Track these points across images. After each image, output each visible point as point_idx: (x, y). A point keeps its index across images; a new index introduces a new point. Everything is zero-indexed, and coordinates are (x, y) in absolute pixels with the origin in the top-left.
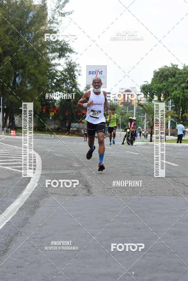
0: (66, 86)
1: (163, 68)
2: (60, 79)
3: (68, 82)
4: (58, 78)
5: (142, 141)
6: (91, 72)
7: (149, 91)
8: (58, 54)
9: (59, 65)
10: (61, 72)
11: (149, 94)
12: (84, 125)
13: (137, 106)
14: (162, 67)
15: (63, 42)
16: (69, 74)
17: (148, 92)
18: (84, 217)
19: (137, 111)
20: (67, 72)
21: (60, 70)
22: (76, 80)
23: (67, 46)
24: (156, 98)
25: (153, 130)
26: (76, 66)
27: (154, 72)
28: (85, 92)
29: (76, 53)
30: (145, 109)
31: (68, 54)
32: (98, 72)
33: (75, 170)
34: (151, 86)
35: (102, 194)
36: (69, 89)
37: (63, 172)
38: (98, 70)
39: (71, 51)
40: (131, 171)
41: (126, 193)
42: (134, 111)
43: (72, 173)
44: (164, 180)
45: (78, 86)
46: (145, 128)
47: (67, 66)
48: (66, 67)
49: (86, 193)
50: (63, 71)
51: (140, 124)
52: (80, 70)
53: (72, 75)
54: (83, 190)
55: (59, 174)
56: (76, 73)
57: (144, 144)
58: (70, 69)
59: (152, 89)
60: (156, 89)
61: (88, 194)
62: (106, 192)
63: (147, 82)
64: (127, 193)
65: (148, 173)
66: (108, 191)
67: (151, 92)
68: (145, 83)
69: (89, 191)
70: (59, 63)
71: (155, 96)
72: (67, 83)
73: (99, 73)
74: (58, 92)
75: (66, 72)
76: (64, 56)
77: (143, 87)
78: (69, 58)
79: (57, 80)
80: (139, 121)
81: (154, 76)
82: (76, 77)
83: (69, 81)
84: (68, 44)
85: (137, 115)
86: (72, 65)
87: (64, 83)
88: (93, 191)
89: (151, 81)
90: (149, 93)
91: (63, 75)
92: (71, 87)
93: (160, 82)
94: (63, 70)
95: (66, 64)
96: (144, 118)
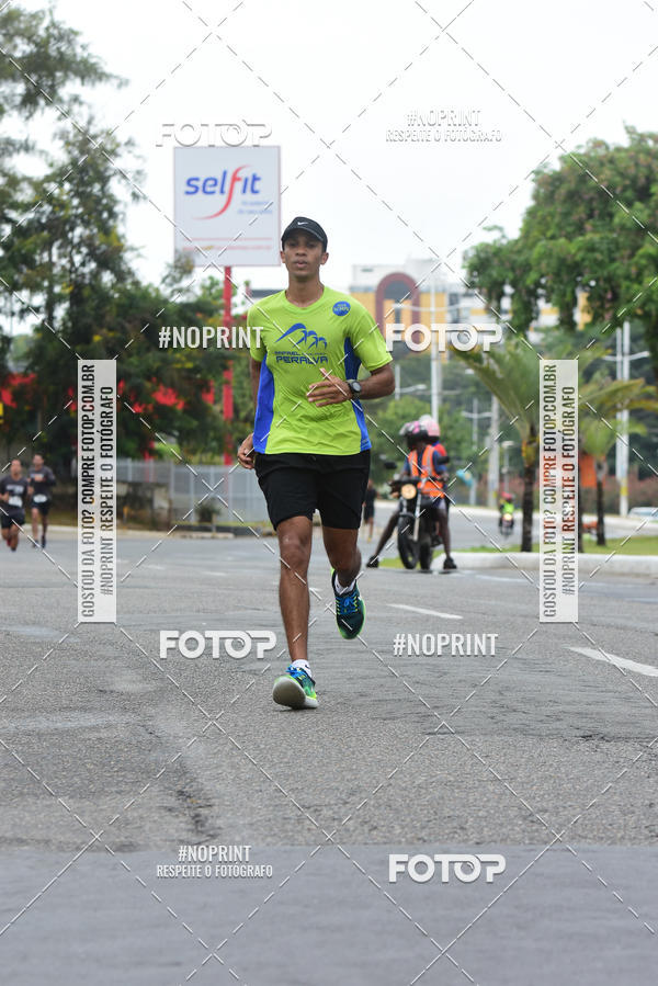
0: (64, 261)
1: (582, 151)
2: (30, 222)
3: (76, 240)
4: (23, 219)
5: (478, 545)
6: (200, 184)
7: (511, 275)
8: (20, 88)
9: (27, 147)
10: (38, 186)
11: (512, 296)
12: (169, 470)
13: (451, 357)
14: (579, 147)
15: (46, 23)
16: (78, 194)
17: (503, 283)
18: (178, 964)
19: (448, 384)
20: (67, 186)
21: (29, 174)
22: (121, 229)
23: (70, 42)
24: (548, 315)
25: (535, 487)
26: (119, 150)
27: (537, 173)
28: (165, 291)
29: (115, 82)
30: (487, 373)
31: (70, 87)
32: (235, 179)
33: (125, 709)
34: (519, 252)
35: (269, 839)
36: (83, 275)
37: (60, 722)
38: (237, 171)
39: (88, 71)
40: (422, 709)
41: (398, 830)
42: (429, 388)
43: (109, 726)
44: (598, 757)
45: (131, 261)
46: (493, 476)
47: (70, 152)
48: (61, 157)
49: (185, 836)
50: (48, 179)
51: (465, 454)
52: (139, 172)
53: (98, 201)
54: (168, 817)
55: (40, 735)
56: (116, 188)
57: (488, 564)
58: (83, 170)
59: (527, 268)
60: (548, 265)
61: (195, 839)
62: (289, 827)
63: (501, 229)
64: (403, 828)
65: (512, 719)
66: (300, 820)
67: (520, 286)
68: (490, 238)
69: (198, 821)
70: (23, 139)
71: (541, 304)
72: (71, 242)
73: (239, 186)
74: (24, 295)
75: (61, 185)
76: (52, 99)
77: (478, 256)
78: (76, 108)
79: (19, 231)
80: (459, 442)
81: (536, 197)
82: (117, 209)
83: (79, 231)
84: (76, 33)
85: (448, 406)
86: (95, 145)
87: (57, 244)
88: (219, 822)
89: (520, 224)
90: (508, 289)
91: (50, 199)
92: (93, 265)
93: (570, 229)
94: (49, 171)
95: (61, 143)
96: (484, 426)
